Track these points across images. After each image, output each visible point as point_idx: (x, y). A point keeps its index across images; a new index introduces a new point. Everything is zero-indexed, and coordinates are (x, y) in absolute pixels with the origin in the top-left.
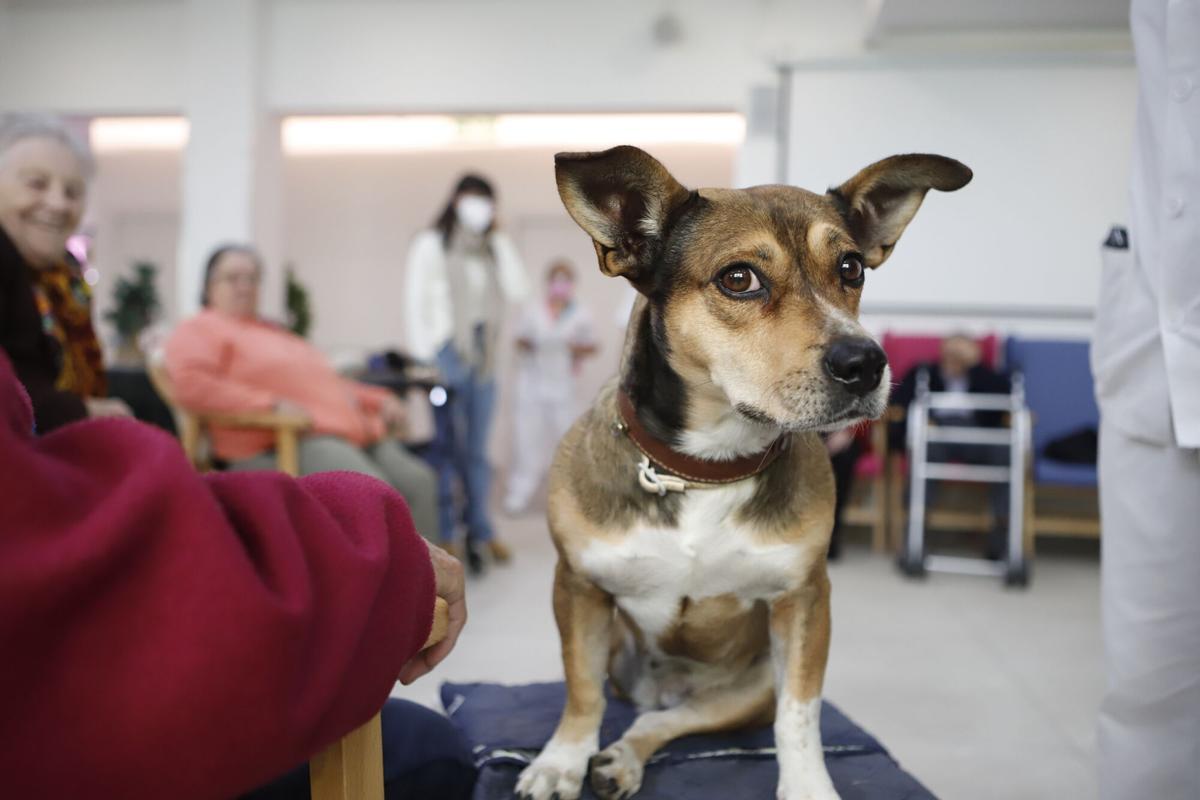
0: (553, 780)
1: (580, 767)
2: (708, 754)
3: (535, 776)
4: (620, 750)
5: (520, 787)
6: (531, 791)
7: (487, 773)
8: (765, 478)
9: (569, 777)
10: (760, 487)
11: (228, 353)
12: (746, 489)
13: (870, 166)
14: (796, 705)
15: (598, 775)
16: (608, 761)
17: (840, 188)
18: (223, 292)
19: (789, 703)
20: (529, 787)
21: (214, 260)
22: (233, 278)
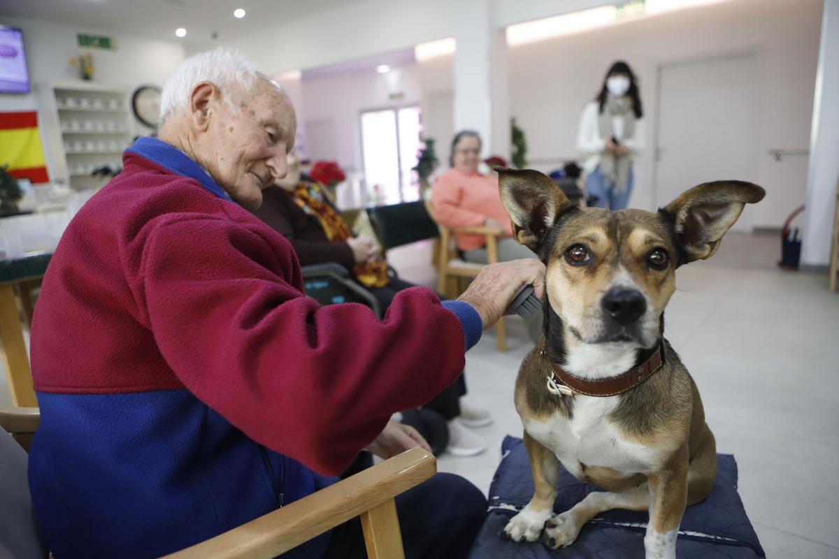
0: (523, 529)
1: (541, 526)
2: (628, 525)
3: (514, 525)
4: (564, 520)
5: (507, 528)
6: (511, 532)
7: (492, 516)
8: (626, 397)
9: (532, 529)
10: (622, 402)
11: (461, 194)
12: (613, 402)
13: (687, 191)
14: (655, 533)
15: (546, 533)
16: (554, 526)
17: (666, 207)
18: (460, 158)
19: (652, 531)
20: (511, 530)
21: (456, 140)
22: (466, 151)
